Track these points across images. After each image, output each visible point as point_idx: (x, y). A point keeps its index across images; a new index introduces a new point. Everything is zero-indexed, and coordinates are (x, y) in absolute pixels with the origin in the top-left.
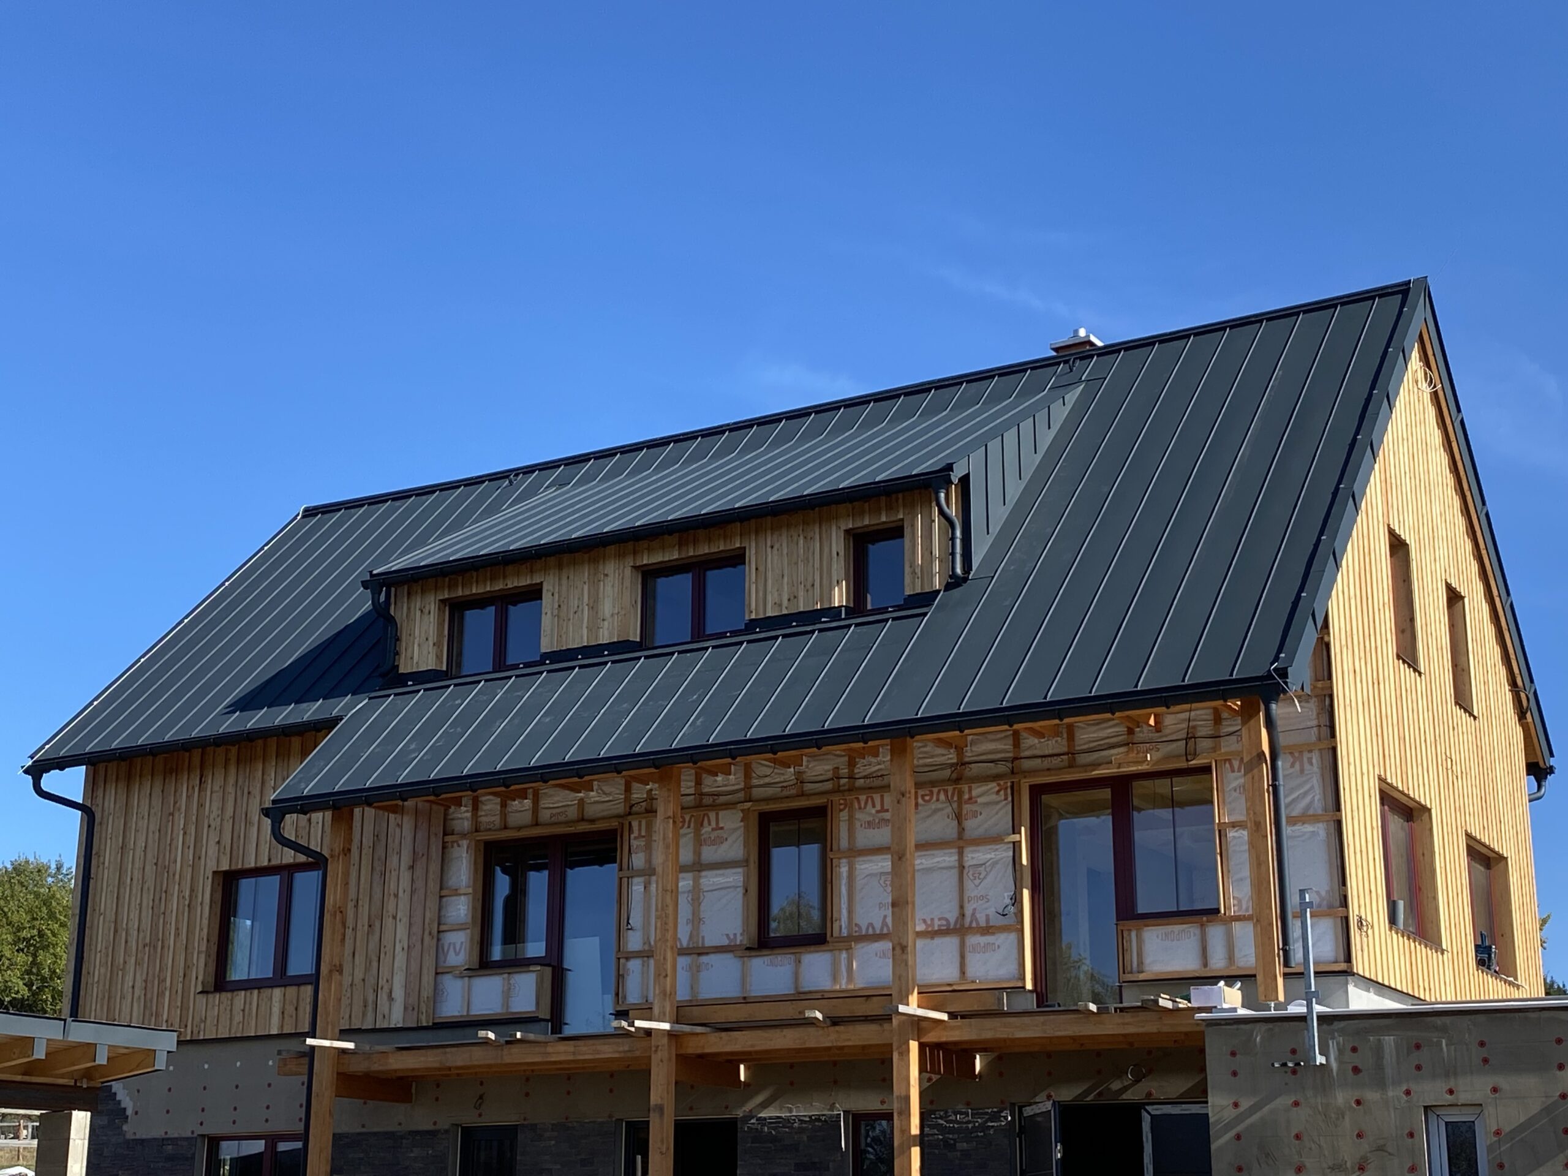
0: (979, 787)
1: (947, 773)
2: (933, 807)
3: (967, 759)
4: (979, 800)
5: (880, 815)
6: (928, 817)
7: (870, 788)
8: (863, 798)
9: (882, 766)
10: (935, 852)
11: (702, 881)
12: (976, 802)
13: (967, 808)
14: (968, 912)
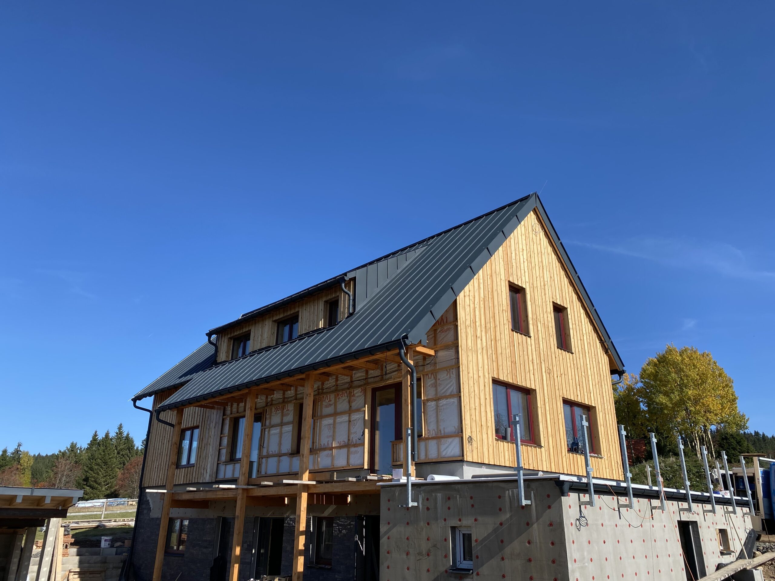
0: (356, 390)
1: (347, 386)
2: (343, 399)
3: (353, 380)
4: (356, 395)
5: (329, 402)
6: (342, 402)
7: (327, 393)
8: (325, 396)
9: (331, 384)
10: (343, 416)
11: (283, 429)
12: (355, 396)
13: (353, 398)
14: (351, 439)
